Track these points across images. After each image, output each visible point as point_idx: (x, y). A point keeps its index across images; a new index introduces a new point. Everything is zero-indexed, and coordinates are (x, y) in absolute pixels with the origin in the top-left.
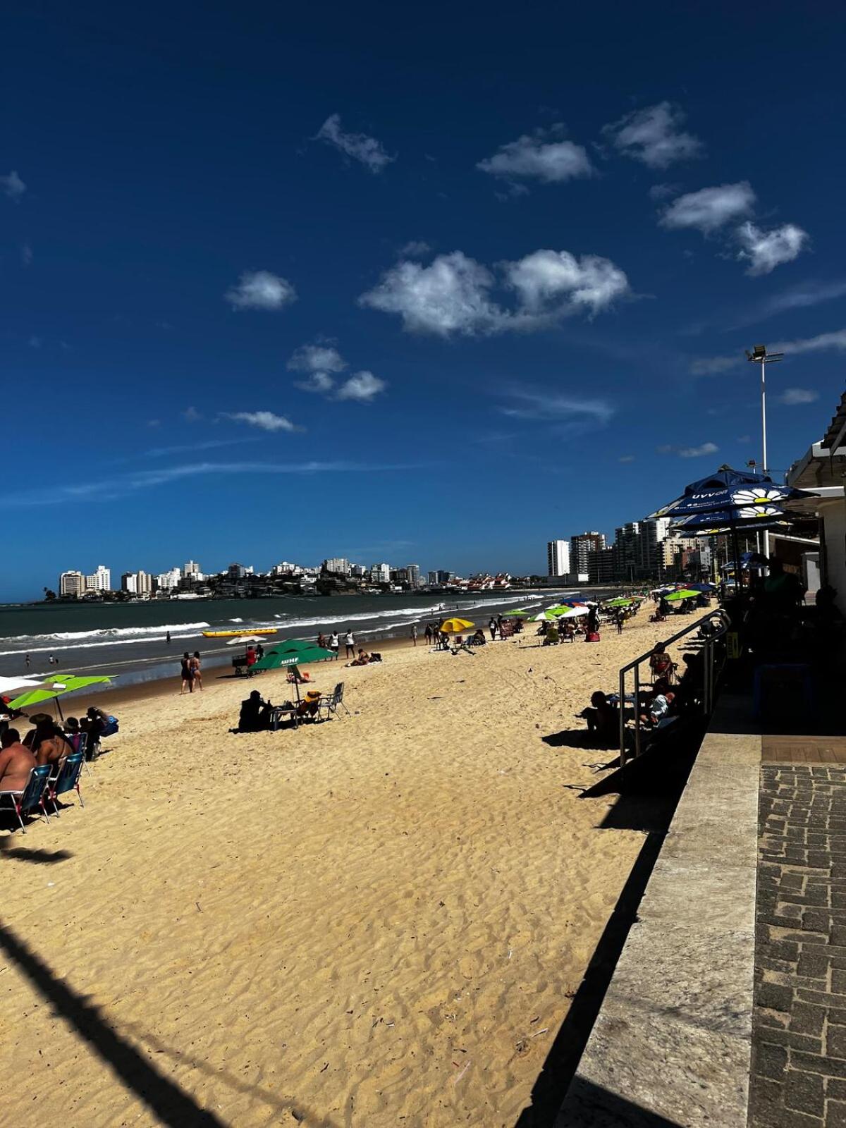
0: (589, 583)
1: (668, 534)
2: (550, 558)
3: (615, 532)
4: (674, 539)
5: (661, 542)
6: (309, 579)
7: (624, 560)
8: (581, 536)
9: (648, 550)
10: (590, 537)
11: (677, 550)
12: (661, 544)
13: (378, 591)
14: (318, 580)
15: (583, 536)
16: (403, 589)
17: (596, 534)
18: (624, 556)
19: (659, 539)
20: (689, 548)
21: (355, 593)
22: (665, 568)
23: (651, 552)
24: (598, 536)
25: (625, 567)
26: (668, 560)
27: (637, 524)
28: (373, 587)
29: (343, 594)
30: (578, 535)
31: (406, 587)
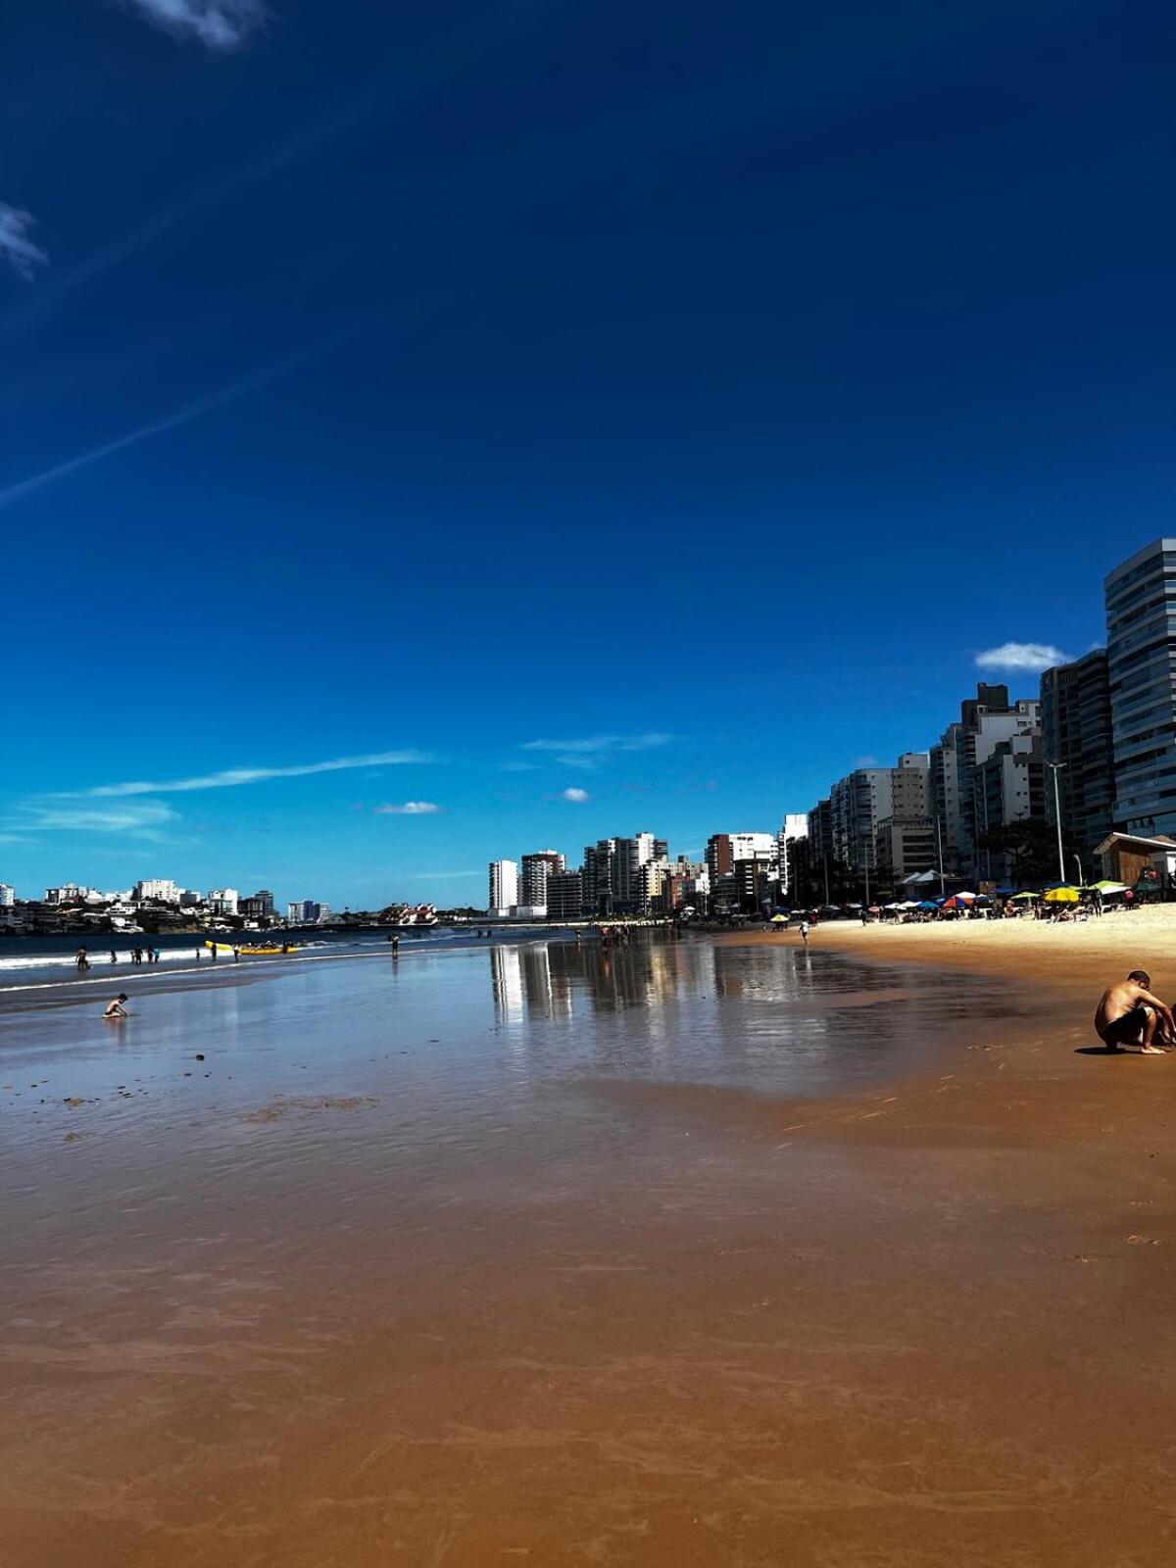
0: (549, 918)
1: (652, 855)
2: (492, 884)
3: (584, 851)
4: (659, 863)
5: (644, 866)
6: (124, 909)
7: (595, 888)
8: (534, 856)
9: (628, 875)
10: (546, 858)
11: (664, 877)
12: (644, 870)
13: (229, 929)
14: (137, 910)
15: (537, 856)
16: (259, 927)
17: (554, 853)
18: (596, 884)
19: (642, 861)
20: (679, 874)
21: (195, 931)
22: (649, 899)
23: (631, 878)
24: (556, 856)
25: (596, 898)
26: (654, 889)
27: (613, 842)
28: (221, 923)
29: (176, 931)
30: (532, 854)
31: (264, 923)
